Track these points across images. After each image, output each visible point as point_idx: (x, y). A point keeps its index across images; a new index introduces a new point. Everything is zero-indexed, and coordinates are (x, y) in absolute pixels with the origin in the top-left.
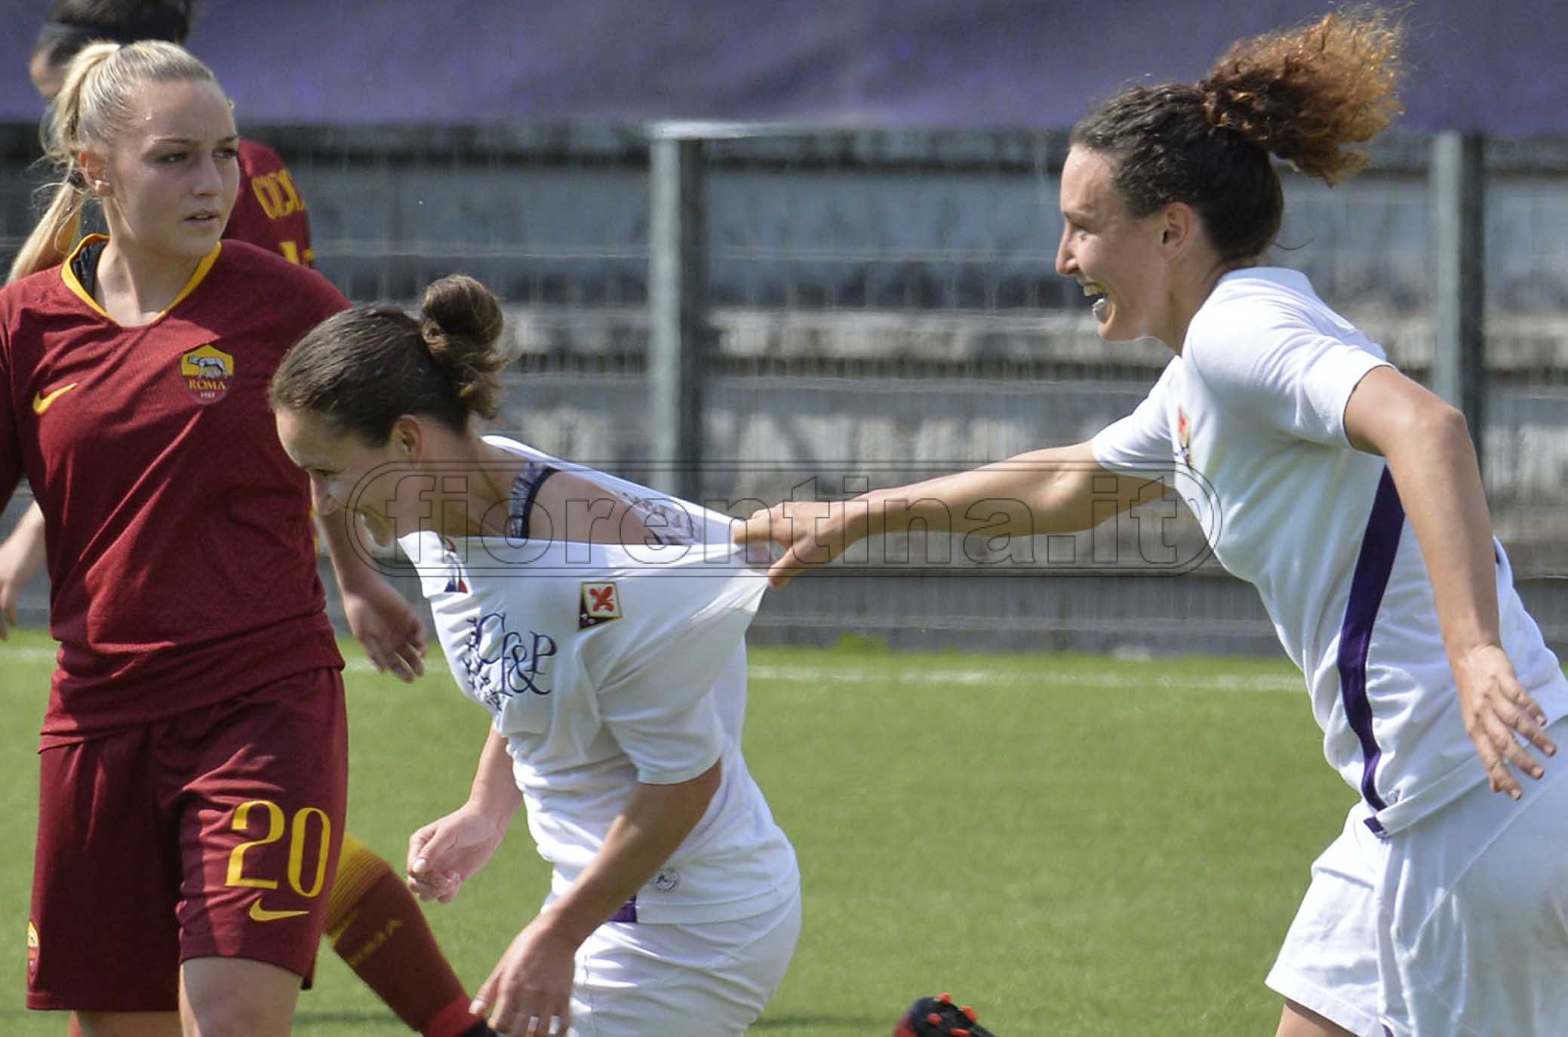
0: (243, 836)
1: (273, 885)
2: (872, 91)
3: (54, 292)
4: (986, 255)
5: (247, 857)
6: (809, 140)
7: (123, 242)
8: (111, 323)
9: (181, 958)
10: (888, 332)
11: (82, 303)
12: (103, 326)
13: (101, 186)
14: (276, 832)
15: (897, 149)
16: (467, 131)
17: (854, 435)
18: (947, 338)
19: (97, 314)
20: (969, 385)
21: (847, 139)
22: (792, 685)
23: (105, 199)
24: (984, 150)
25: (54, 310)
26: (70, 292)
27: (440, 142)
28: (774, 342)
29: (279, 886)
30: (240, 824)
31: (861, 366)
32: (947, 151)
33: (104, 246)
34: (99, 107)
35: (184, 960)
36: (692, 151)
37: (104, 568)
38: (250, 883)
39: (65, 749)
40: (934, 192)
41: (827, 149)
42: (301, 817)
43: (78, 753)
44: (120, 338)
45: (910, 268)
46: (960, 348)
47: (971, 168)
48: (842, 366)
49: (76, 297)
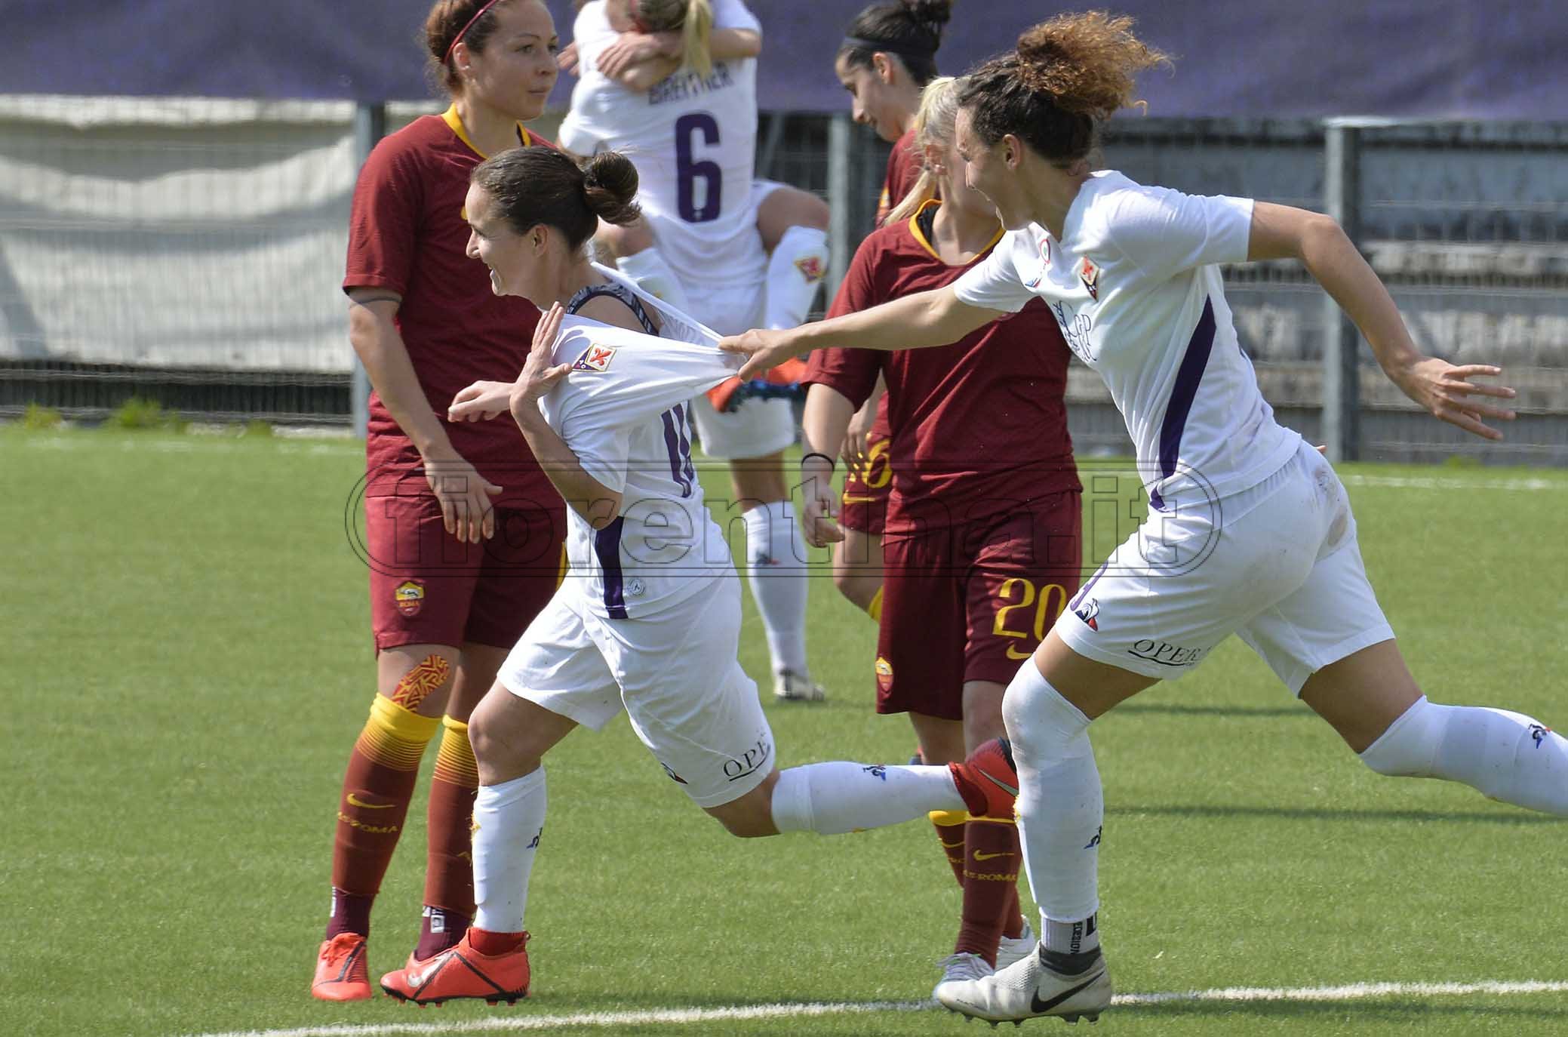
0: (1006, 602)
1: (1023, 635)
2: (1474, 97)
3: (904, 239)
4: (1549, 206)
5: (1008, 615)
6: (1431, 129)
7: (952, 208)
8: (941, 263)
9: (966, 679)
10: (1483, 257)
11: (922, 248)
12: (935, 264)
13: (940, 168)
14: (1028, 600)
15: (1488, 135)
16: (1206, 122)
17: (1458, 325)
18: (1521, 261)
19: (932, 256)
20: (1535, 292)
21: (1458, 127)
22: (1415, 490)
23: (941, 178)
24: (1547, 136)
25: (902, 252)
26: (915, 239)
27: (1187, 129)
28: (1408, 262)
29: (1028, 636)
30: (1005, 593)
31: (1465, 279)
32: (1523, 137)
33: (938, 209)
34: (941, 116)
35: (967, 681)
36: (1353, 136)
37: (927, 426)
38: (1008, 633)
39: (899, 544)
40: (1512, 164)
41: (1443, 135)
42: (1046, 591)
43: (906, 547)
44: (946, 273)
45: (1497, 214)
46: (1530, 267)
47: (1538, 148)
48: (1452, 279)
49: (918, 243)
